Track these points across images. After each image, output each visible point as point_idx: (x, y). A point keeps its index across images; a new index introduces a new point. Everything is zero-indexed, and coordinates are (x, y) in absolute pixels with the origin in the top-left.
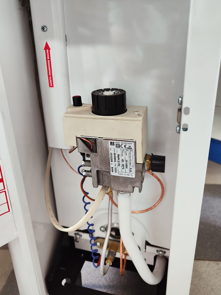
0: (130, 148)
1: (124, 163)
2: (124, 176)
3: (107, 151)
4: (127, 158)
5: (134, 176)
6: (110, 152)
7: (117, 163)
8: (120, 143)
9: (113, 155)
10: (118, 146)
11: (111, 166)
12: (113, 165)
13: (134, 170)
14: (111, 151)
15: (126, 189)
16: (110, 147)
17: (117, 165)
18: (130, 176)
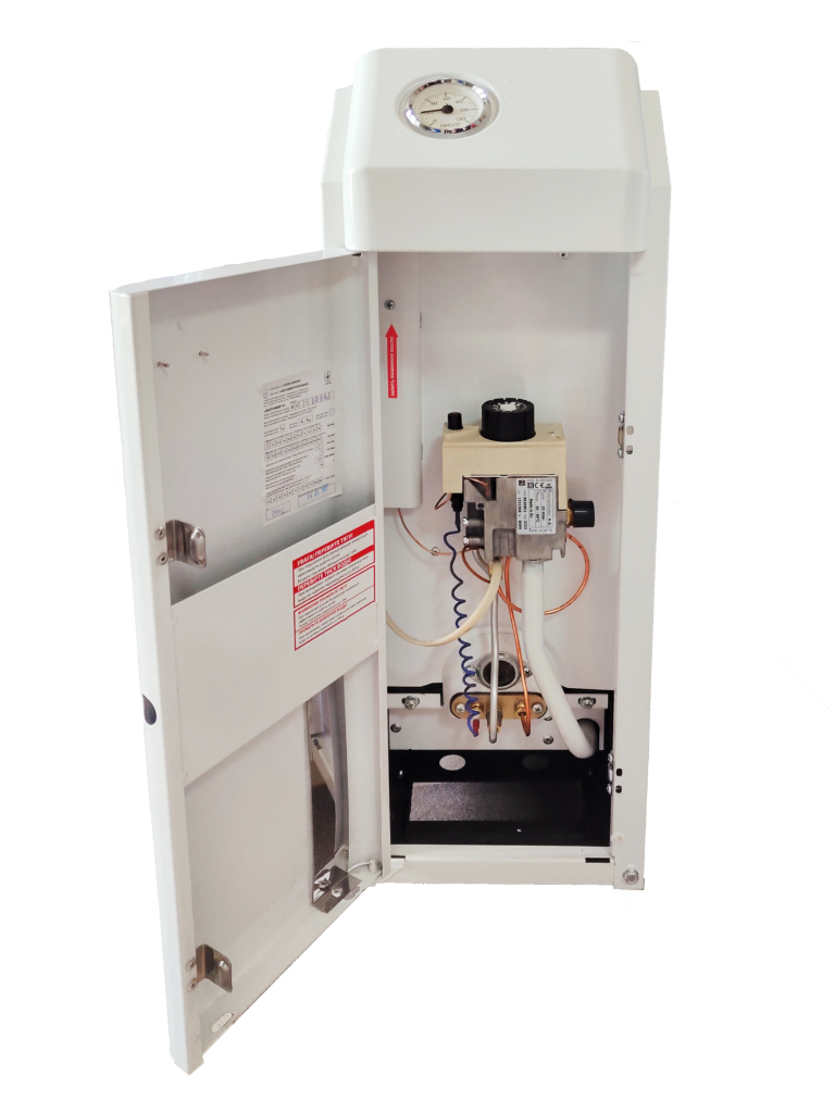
0: (549, 487)
1: (540, 512)
2: (538, 533)
3: (514, 495)
4: (545, 504)
5: (554, 532)
6: (518, 496)
7: (528, 513)
8: (535, 480)
9: (522, 501)
10: (532, 486)
11: (518, 519)
12: (521, 517)
13: (554, 521)
14: (520, 496)
15: (541, 556)
16: (518, 488)
17: (528, 516)
18: (548, 533)
